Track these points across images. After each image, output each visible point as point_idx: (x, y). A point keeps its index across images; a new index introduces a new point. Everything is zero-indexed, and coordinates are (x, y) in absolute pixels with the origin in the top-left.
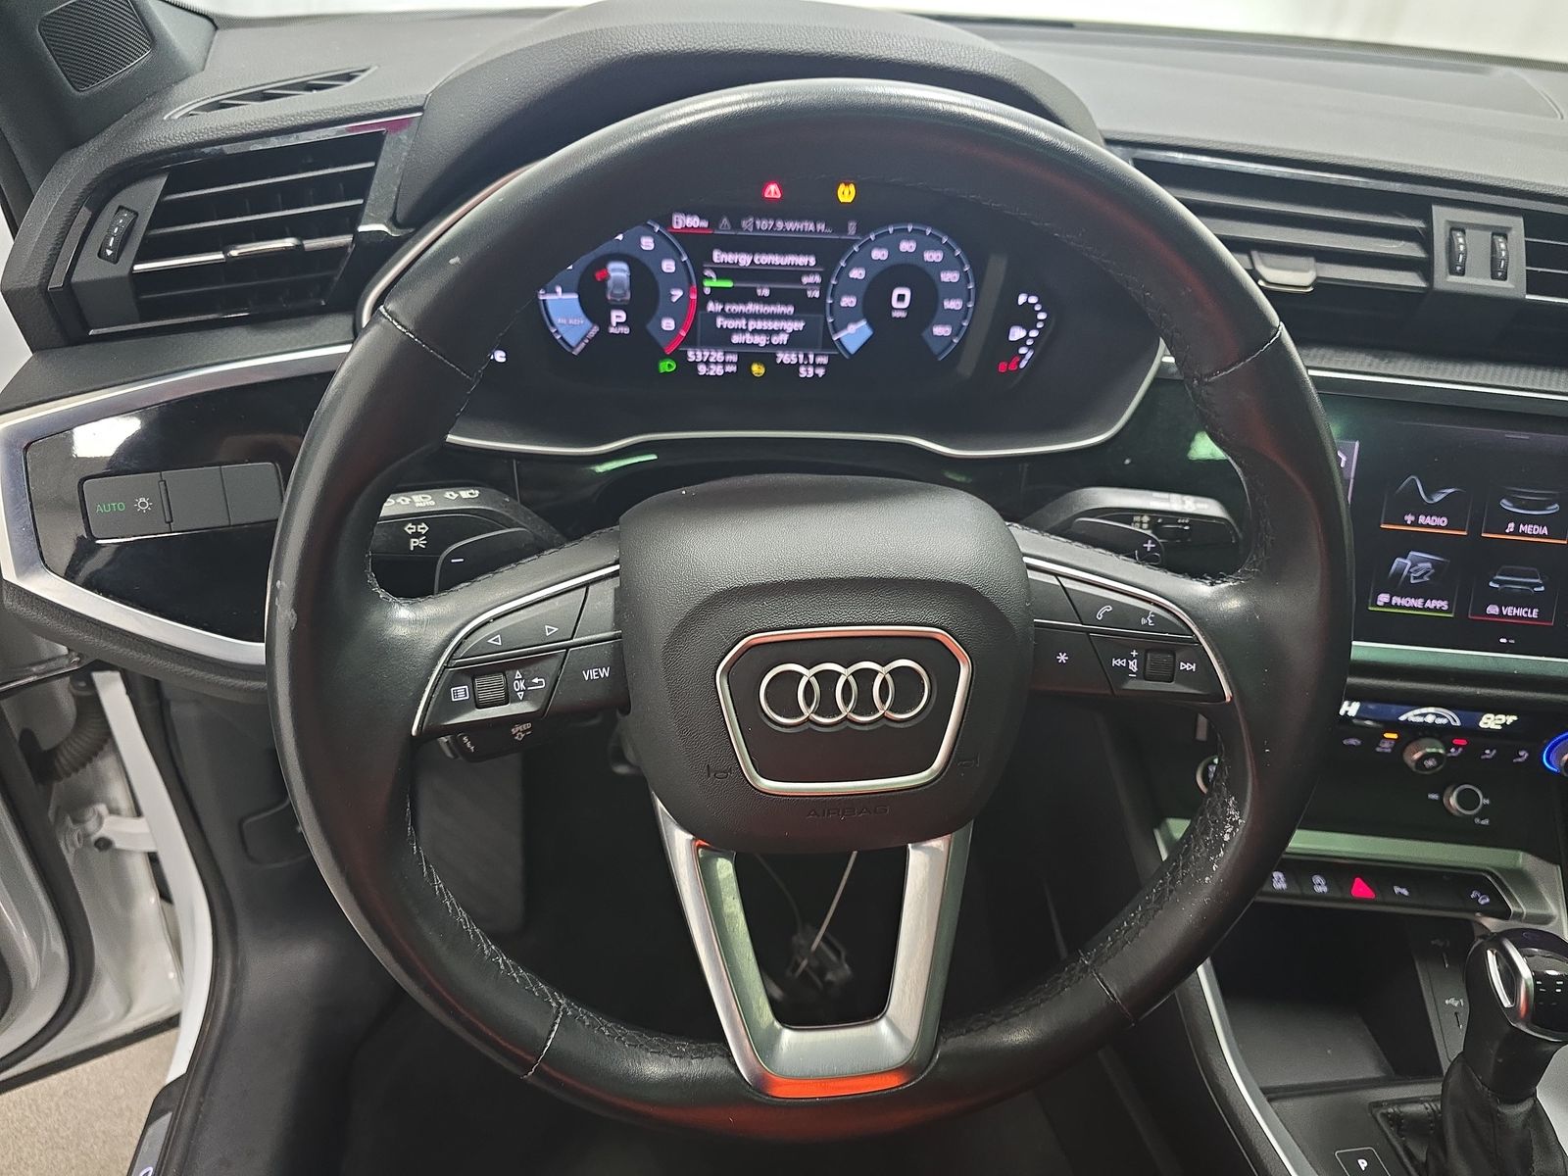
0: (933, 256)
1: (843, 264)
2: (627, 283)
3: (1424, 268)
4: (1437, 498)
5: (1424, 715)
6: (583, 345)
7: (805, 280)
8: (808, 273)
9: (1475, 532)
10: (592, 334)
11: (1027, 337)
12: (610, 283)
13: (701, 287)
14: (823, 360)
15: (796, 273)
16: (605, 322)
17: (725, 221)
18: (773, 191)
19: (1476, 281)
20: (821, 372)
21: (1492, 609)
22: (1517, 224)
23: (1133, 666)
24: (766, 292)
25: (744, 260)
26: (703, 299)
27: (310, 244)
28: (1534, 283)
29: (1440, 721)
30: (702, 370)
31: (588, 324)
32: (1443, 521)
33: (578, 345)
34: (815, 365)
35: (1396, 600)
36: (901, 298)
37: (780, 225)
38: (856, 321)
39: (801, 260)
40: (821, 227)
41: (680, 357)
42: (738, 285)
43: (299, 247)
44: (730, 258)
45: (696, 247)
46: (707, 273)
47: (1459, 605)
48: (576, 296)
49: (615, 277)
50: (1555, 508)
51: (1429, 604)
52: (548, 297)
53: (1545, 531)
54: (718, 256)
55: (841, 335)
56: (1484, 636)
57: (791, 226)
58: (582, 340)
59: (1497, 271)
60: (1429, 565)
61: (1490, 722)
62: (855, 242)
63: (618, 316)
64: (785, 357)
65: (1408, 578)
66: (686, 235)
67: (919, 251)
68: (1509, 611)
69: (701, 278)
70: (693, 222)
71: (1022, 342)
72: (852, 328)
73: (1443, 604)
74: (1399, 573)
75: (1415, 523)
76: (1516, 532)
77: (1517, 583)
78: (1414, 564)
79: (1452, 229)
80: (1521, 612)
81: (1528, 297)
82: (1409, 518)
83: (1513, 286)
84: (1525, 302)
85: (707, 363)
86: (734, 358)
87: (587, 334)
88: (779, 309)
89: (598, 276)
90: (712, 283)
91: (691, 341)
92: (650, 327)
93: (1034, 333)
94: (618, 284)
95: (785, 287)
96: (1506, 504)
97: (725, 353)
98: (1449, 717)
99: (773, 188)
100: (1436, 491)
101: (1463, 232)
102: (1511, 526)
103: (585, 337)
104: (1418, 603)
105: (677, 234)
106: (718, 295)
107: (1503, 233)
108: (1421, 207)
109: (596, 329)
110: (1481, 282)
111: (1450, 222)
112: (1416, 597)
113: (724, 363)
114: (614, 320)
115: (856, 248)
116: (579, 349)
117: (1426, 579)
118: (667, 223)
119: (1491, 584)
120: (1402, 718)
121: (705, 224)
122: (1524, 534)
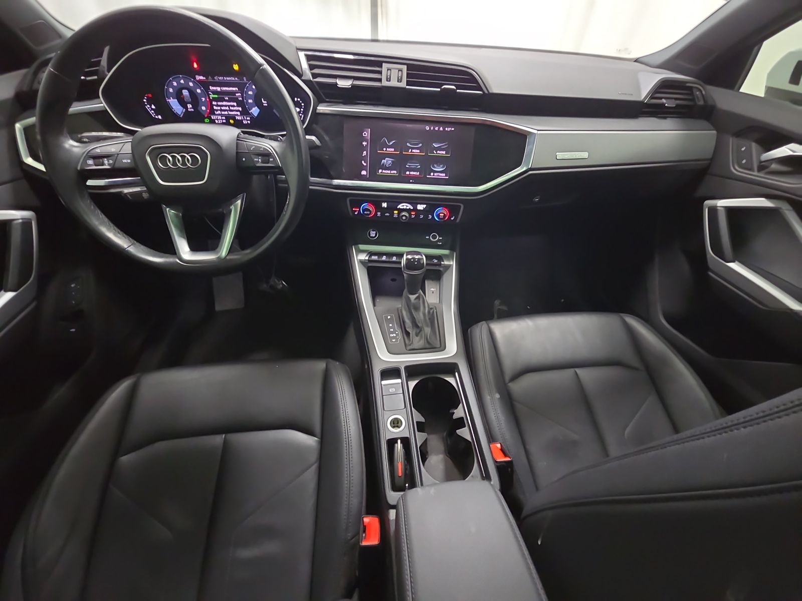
1: (245, 90)
2: (189, 96)
3: (380, 80)
4: (391, 143)
5: (403, 206)
7: (237, 95)
8: (237, 93)
9: (401, 152)
11: (301, 111)
12: (184, 96)
13: (209, 97)
14: (249, 118)
15: (234, 93)
16: (187, 108)
17: (210, 77)
19: (394, 83)
21: (408, 173)
22: (405, 68)
23: (260, 160)
24: (227, 98)
25: (219, 89)
26: (211, 101)
27: (89, 78)
28: (408, 83)
29: (408, 208)
31: (182, 108)
32: (393, 150)
34: (247, 120)
35: (384, 171)
37: (225, 78)
38: (254, 107)
39: (234, 89)
40: (236, 79)
42: (219, 96)
43: (85, 79)
44: (215, 88)
45: (205, 85)
46: (210, 93)
47: (400, 173)
48: (176, 100)
49: (185, 94)
50: (420, 145)
51: (392, 172)
52: (169, 100)
53: (419, 151)
54: (211, 88)
55: (251, 111)
56: (407, 180)
57: (228, 79)
59: (400, 80)
60: (391, 162)
61: (421, 207)
62: (247, 83)
63: (189, 106)
64: (238, 118)
65: (386, 165)
66: (200, 81)
68: (412, 173)
69: (209, 95)
70: (201, 78)
72: (254, 109)
73: (395, 172)
74: (383, 164)
75: (386, 150)
76: (411, 152)
77: (413, 165)
78: (387, 161)
79: (388, 70)
80: (415, 173)
81: (407, 87)
82: (385, 149)
83: (403, 84)
84: (405, 88)
85: (217, 119)
86: (224, 118)
88: (232, 104)
89: (181, 94)
90: (212, 96)
92: (199, 109)
93: (302, 110)
94: (187, 96)
95: (232, 97)
96: (408, 144)
97: (222, 117)
98: (410, 207)
100: (391, 141)
101: (391, 70)
102: (410, 150)
104: (389, 172)
105: (198, 81)
106: (214, 99)
107: (400, 70)
108: (380, 64)
110: (395, 83)
111: (387, 68)
112: (388, 170)
113: (222, 119)
114: (189, 107)
115: (248, 85)
116: (182, 115)
117: (390, 165)
118: (195, 78)
119: (407, 166)
120: (398, 207)
121: (205, 78)
122: (413, 152)
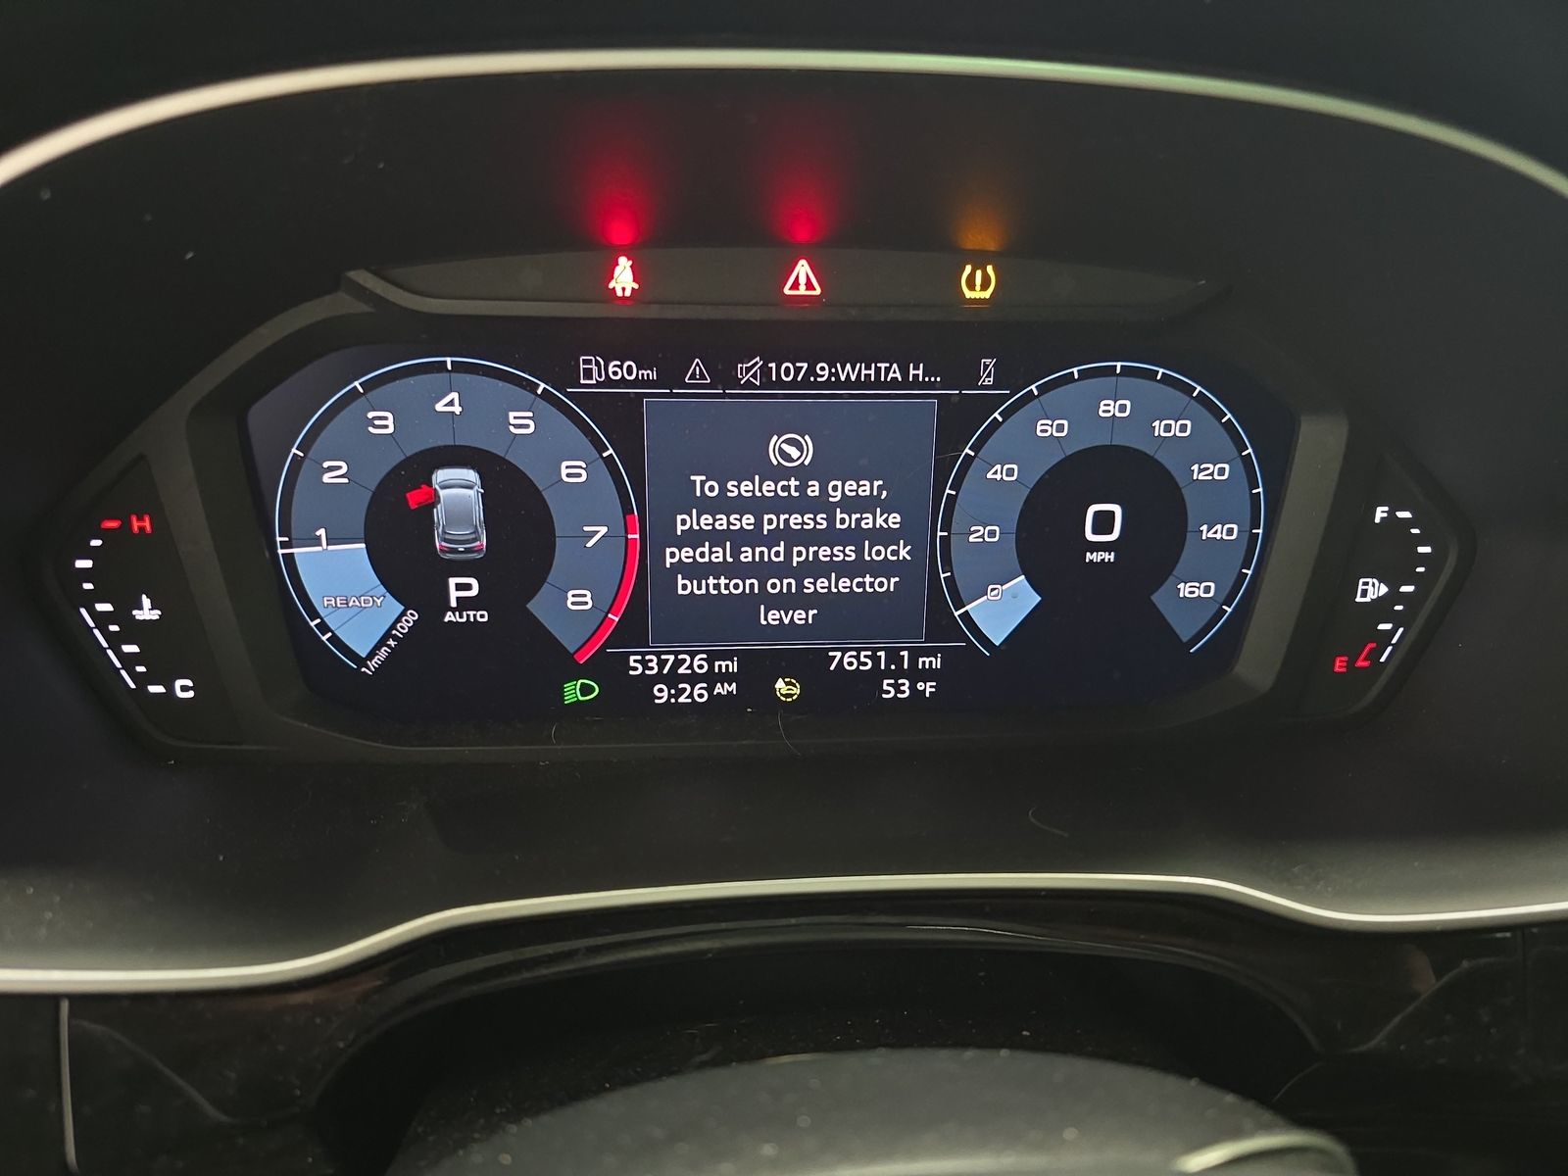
0: (1172, 428)
2: (478, 512)
6: (383, 652)
10: (405, 626)
11: (1394, 596)
12: (439, 513)
14: (933, 662)
16: (434, 601)
18: (802, 281)
20: (928, 688)
30: (662, 694)
31: (394, 606)
33: (372, 655)
34: (915, 674)
36: (1104, 523)
38: (1003, 576)
40: (917, 370)
41: (607, 668)
48: (363, 545)
49: (447, 497)
52: (299, 551)
55: (972, 607)
57: (848, 369)
58: (382, 642)
62: (996, 401)
63: (462, 587)
64: (844, 660)
67: (1142, 418)
71: (1380, 608)
72: (994, 593)
85: (672, 680)
86: (732, 666)
87: (393, 627)
89: (413, 499)
91: (632, 631)
92: (537, 606)
93: (1407, 588)
94: (458, 517)
97: (712, 658)
99: (803, 269)
103: (387, 635)
109: (412, 617)
113: (711, 679)
114: (453, 596)
115: (997, 416)
116: (373, 664)
